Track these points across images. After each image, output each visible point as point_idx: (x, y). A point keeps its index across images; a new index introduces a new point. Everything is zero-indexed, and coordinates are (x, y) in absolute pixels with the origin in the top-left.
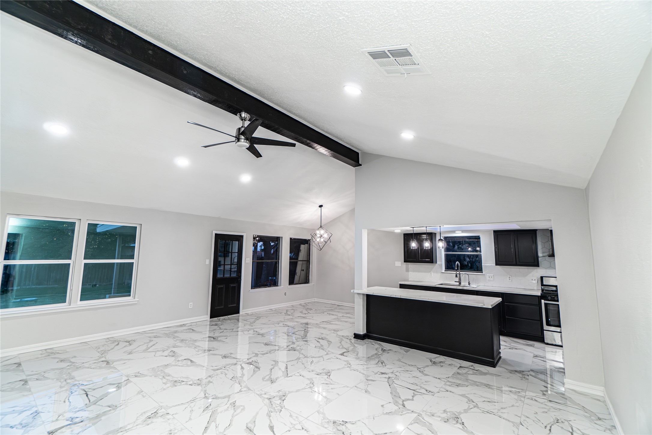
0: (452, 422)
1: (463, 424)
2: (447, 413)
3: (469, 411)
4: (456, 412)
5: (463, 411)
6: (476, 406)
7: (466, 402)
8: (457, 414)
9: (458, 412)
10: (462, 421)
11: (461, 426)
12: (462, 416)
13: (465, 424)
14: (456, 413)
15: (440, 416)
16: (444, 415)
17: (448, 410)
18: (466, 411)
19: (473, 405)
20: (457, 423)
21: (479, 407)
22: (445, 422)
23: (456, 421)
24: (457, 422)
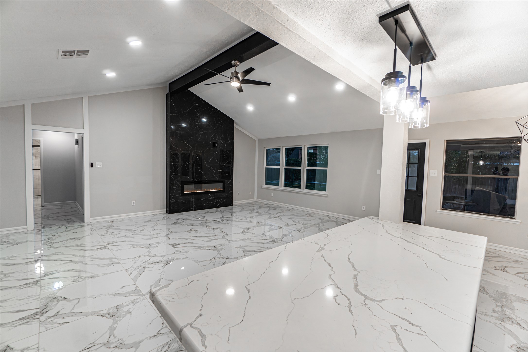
0: (113, 310)
1: (102, 315)
2: (126, 313)
3: (109, 331)
4: (120, 320)
5: (115, 326)
6: (107, 344)
7: (124, 340)
8: (116, 319)
9: (118, 322)
10: (105, 317)
11: (102, 313)
12: (111, 321)
13: (100, 317)
14: (118, 319)
15: (127, 306)
16: (125, 309)
17: (128, 315)
18: (112, 329)
19: (113, 343)
20: (108, 312)
21: (103, 347)
22: (118, 306)
23: (111, 314)
24: (109, 314)
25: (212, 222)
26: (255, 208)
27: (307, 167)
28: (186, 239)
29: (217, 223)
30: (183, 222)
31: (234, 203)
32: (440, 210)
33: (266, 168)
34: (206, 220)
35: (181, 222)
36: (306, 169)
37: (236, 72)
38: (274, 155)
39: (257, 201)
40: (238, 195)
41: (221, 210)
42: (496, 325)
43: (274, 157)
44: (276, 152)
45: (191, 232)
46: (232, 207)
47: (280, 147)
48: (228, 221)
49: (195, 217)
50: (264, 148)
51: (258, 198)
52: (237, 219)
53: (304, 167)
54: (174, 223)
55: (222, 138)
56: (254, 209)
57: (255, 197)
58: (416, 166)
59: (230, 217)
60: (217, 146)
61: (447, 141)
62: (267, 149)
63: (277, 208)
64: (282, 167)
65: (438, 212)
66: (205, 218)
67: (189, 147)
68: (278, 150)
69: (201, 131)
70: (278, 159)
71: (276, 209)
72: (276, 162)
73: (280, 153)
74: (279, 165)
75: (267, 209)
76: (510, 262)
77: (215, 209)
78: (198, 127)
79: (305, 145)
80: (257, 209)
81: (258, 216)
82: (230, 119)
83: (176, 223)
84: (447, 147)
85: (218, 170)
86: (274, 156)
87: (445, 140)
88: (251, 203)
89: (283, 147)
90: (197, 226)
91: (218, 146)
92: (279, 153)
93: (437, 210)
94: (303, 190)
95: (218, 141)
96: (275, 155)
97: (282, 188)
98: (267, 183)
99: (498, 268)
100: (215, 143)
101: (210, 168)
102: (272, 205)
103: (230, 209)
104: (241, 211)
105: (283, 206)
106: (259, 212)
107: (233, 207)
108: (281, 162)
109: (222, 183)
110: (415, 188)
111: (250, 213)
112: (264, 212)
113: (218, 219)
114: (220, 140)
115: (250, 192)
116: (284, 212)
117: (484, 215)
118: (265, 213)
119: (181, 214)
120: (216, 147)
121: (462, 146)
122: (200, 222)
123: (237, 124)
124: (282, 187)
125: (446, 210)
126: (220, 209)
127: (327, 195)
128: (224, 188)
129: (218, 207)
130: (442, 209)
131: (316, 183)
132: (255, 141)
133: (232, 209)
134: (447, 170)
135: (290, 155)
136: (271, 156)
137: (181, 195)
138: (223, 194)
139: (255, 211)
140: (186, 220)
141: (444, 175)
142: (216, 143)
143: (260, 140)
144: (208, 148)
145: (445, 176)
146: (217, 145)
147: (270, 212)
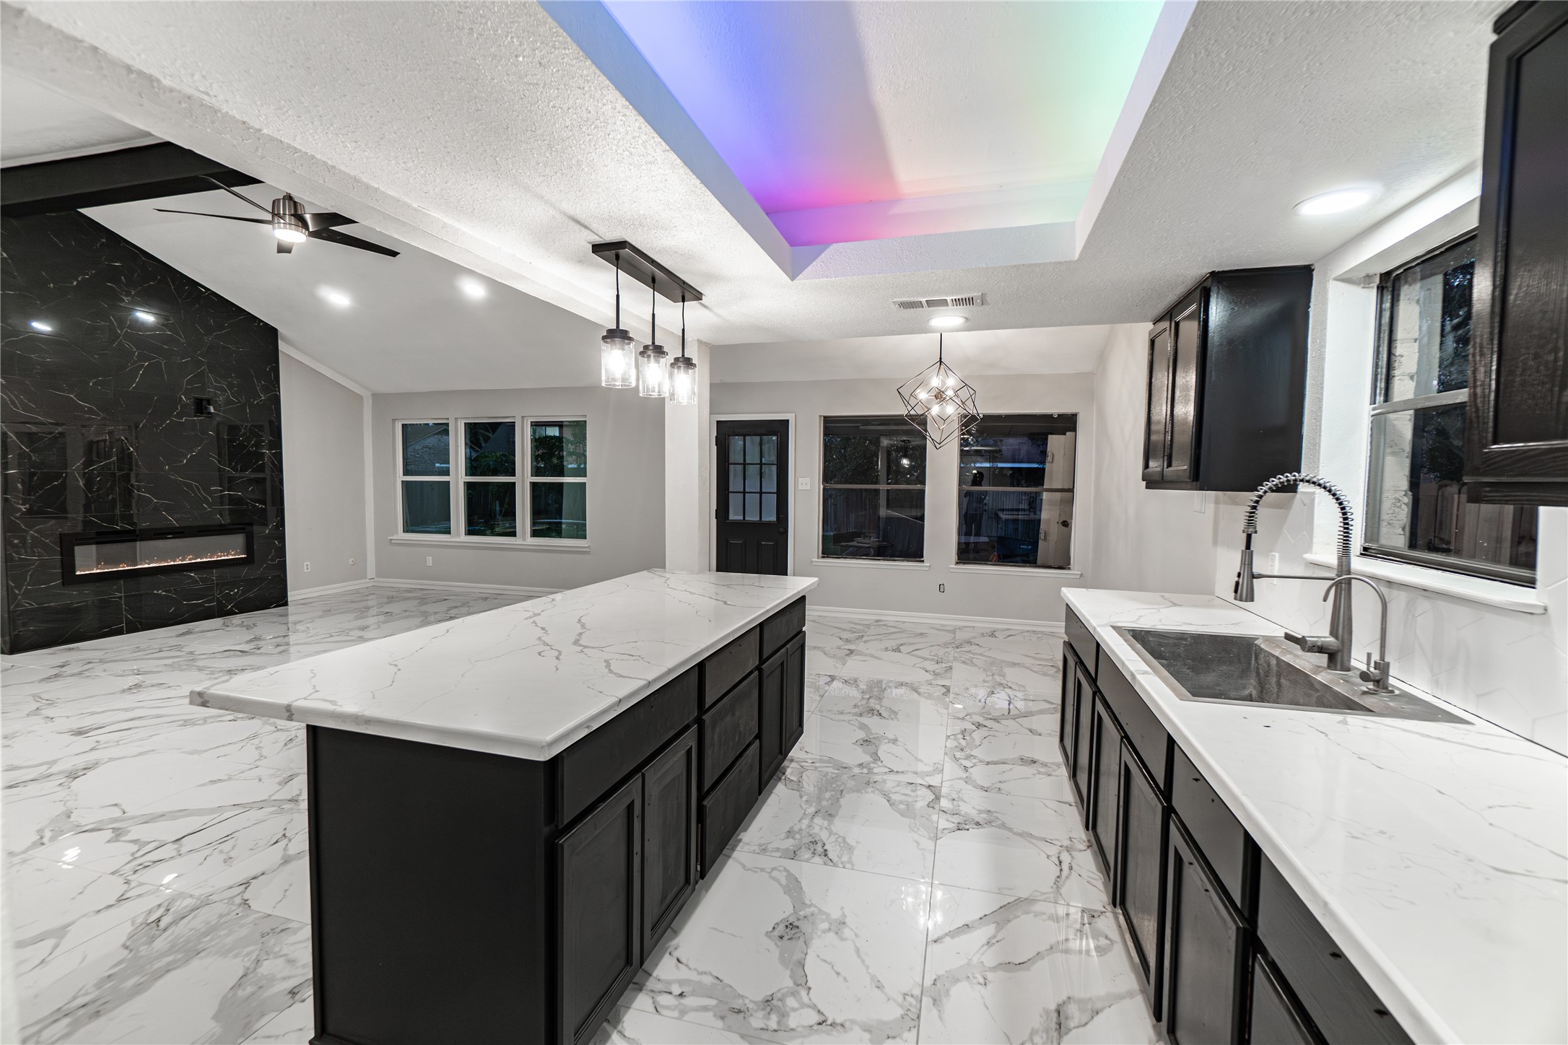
25: (218, 655)
26: (370, 603)
27: (532, 476)
28: (126, 710)
29: (239, 656)
30: (93, 668)
31: (292, 595)
32: (818, 558)
33: (402, 481)
34: (191, 653)
35: (83, 671)
36: (530, 482)
37: (292, 203)
38: (429, 443)
39: (377, 584)
40: (307, 569)
41: (243, 620)
42: (851, 722)
43: (430, 449)
44: (435, 434)
45: (139, 691)
46: (288, 609)
47: (448, 419)
48: (278, 645)
49: (138, 649)
50: (394, 420)
51: (379, 574)
52: (310, 639)
53: (524, 478)
54: (47, 676)
55: (231, 386)
56: (368, 608)
57: (371, 570)
58: (774, 468)
59: (284, 636)
60: (212, 410)
61: (825, 417)
62: (403, 425)
63: (446, 598)
64: (458, 478)
65: (814, 564)
66: (187, 649)
67: (91, 411)
68: (443, 429)
69: (143, 358)
70: (444, 455)
71: (445, 600)
72: (437, 465)
73: (448, 435)
74: (446, 472)
75: (415, 602)
76: (912, 637)
77: (218, 622)
78: (127, 345)
79: (522, 417)
80: (381, 605)
81: (385, 622)
82: (259, 324)
83: (56, 676)
84: (826, 428)
85: (221, 491)
86: (427, 447)
87: (820, 416)
88: (357, 592)
89: (456, 419)
90: (160, 672)
91: (219, 411)
92: (445, 437)
93: (813, 560)
94: (524, 539)
95: (217, 396)
96: (431, 441)
97: (462, 538)
98: (408, 528)
99: (890, 648)
100: (204, 403)
101: (189, 486)
102: (431, 592)
103: (281, 616)
104: (321, 617)
105: (463, 590)
106: (387, 613)
107: (291, 608)
108: (452, 466)
109: (242, 533)
110: (773, 518)
111: (357, 618)
112: (405, 611)
113: (242, 646)
114: (222, 390)
115: (351, 560)
116: (470, 604)
117: (884, 560)
118: (407, 614)
119: (70, 649)
120: (210, 413)
121: (861, 428)
122: (168, 661)
123: (287, 341)
124: (458, 534)
125: (828, 557)
126: (237, 619)
127: (589, 547)
128: (249, 548)
129: (231, 613)
130: (823, 557)
131: (566, 523)
132: (360, 398)
133: (286, 615)
134: (828, 476)
135: (486, 442)
136: (417, 447)
137: (63, 584)
138: (245, 571)
139: (374, 611)
140: (102, 661)
141: (822, 486)
142: (209, 402)
143: (378, 398)
144: (175, 416)
145: (824, 489)
146: (212, 408)
147: (423, 608)
